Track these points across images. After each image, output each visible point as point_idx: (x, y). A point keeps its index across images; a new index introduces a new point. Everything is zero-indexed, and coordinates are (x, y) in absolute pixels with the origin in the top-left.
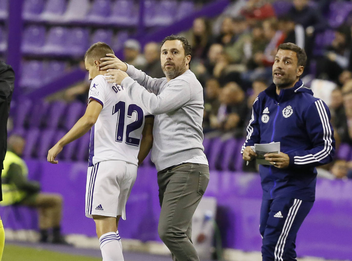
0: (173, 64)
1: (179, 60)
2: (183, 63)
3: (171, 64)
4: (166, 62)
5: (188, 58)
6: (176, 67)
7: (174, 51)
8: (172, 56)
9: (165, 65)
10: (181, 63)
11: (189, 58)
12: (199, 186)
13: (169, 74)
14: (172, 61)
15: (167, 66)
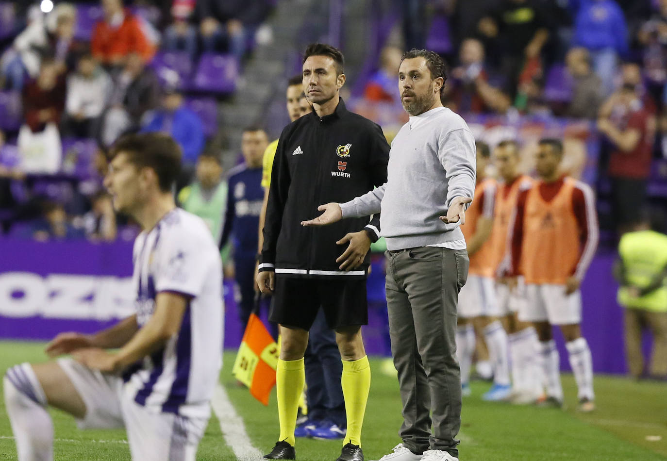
0: (413, 95)
1: (422, 87)
2: (429, 91)
3: (410, 95)
4: (404, 93)
5: (438, 82)
6: (417, 99)
7: (414, 75)
8: (411, 82)
9: (403, 96)
10: (424, 92)
11: (440, 82)
12: (459, 274)
13: (409, 109)
14: (412, 90)
15: (405, 98)
